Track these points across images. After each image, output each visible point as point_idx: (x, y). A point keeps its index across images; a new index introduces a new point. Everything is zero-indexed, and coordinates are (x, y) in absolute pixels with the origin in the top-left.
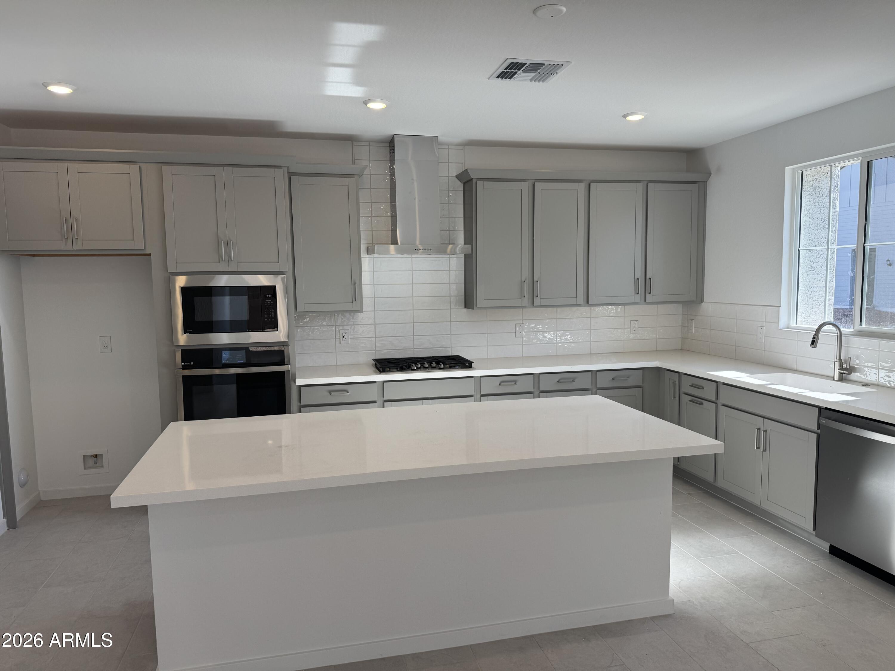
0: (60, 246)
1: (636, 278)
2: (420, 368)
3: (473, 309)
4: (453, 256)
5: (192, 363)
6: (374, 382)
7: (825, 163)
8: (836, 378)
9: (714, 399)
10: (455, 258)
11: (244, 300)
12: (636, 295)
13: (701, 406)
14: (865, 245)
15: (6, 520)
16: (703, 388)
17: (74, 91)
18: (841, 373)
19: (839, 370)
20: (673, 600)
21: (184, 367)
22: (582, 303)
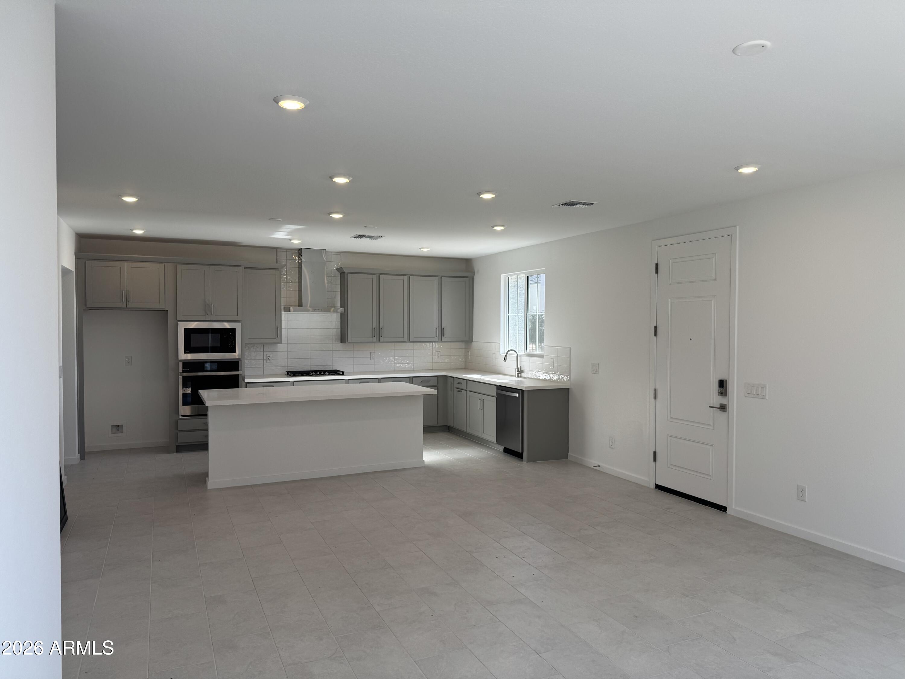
0: (120, 305)
1: (436, 328)
2: (314, 375)
3: (345, 343)
4: (334, 313)
5: (188, 370)
6: (289, 382)
7: (514, 274)
8: (516, 376)
9: (465, 388)
10: (335, 315)
11: (218, 336)
12: (436, 337)
13: (461, 393)
14: (527, 314)
15: (79, 455)
16: (462, 384)
17: (145, 232)
18: (518, 374)
19: (517, 372)
20: (424, 461)
21: (183, 372)
22: (406, 341)
